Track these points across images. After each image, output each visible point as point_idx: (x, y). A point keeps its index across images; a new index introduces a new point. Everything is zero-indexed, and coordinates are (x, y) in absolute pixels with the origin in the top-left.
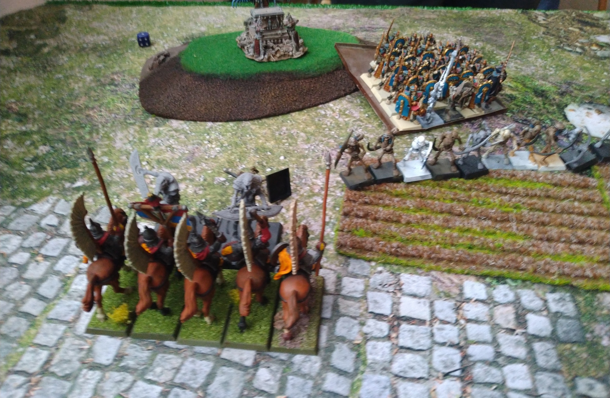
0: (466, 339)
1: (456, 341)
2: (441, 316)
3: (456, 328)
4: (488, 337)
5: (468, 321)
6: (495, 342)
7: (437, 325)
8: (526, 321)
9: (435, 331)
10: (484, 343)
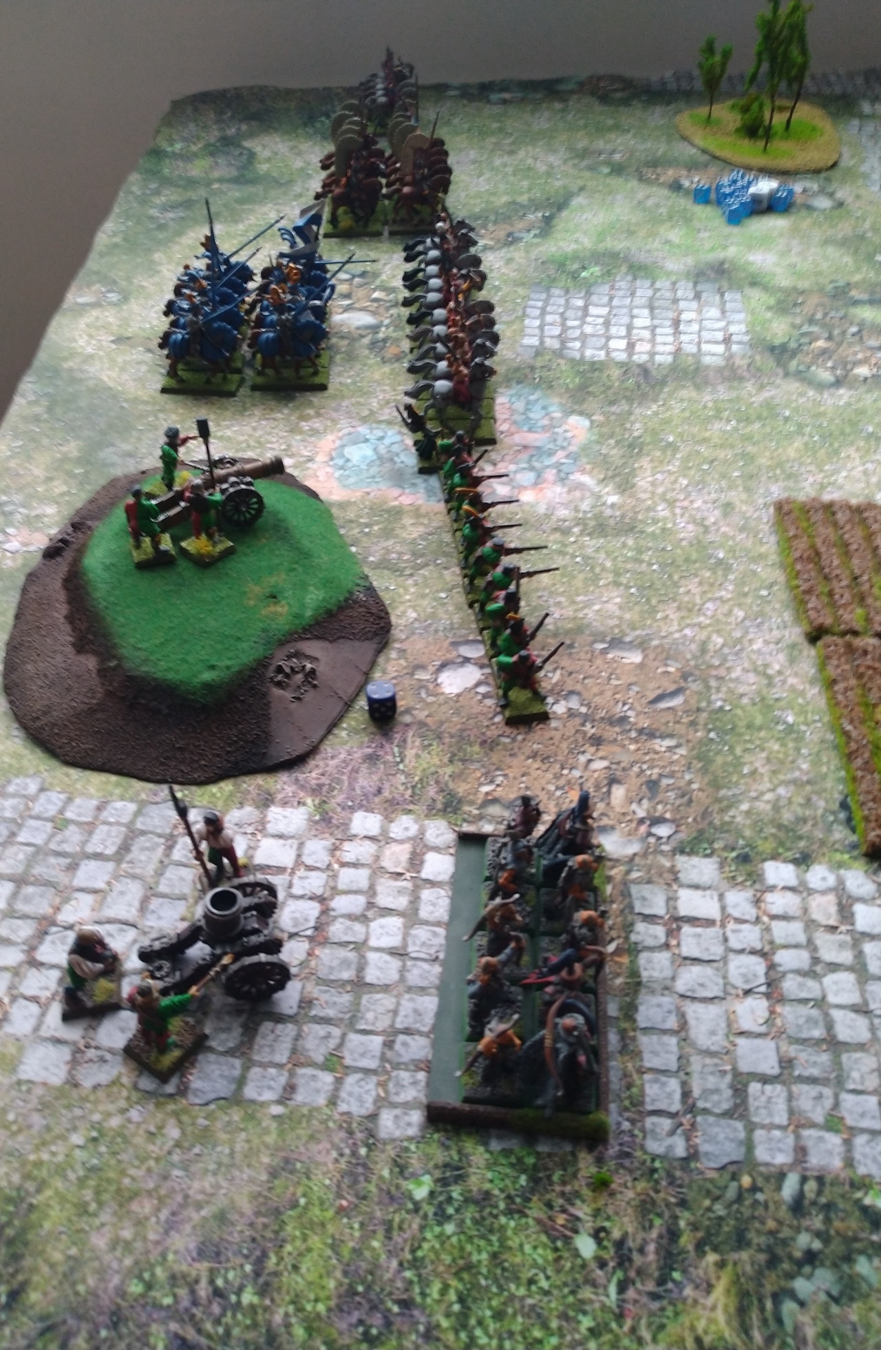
0: (334, 888)
1: (319, 892)
2: (308, 861)
3: (324, 876)
4: (364, 884)
5: (344, 865)
6: (371, 891)
7: (301, 872)
8: (422, 862)
9: (296, 881)
10: (356, 892)
